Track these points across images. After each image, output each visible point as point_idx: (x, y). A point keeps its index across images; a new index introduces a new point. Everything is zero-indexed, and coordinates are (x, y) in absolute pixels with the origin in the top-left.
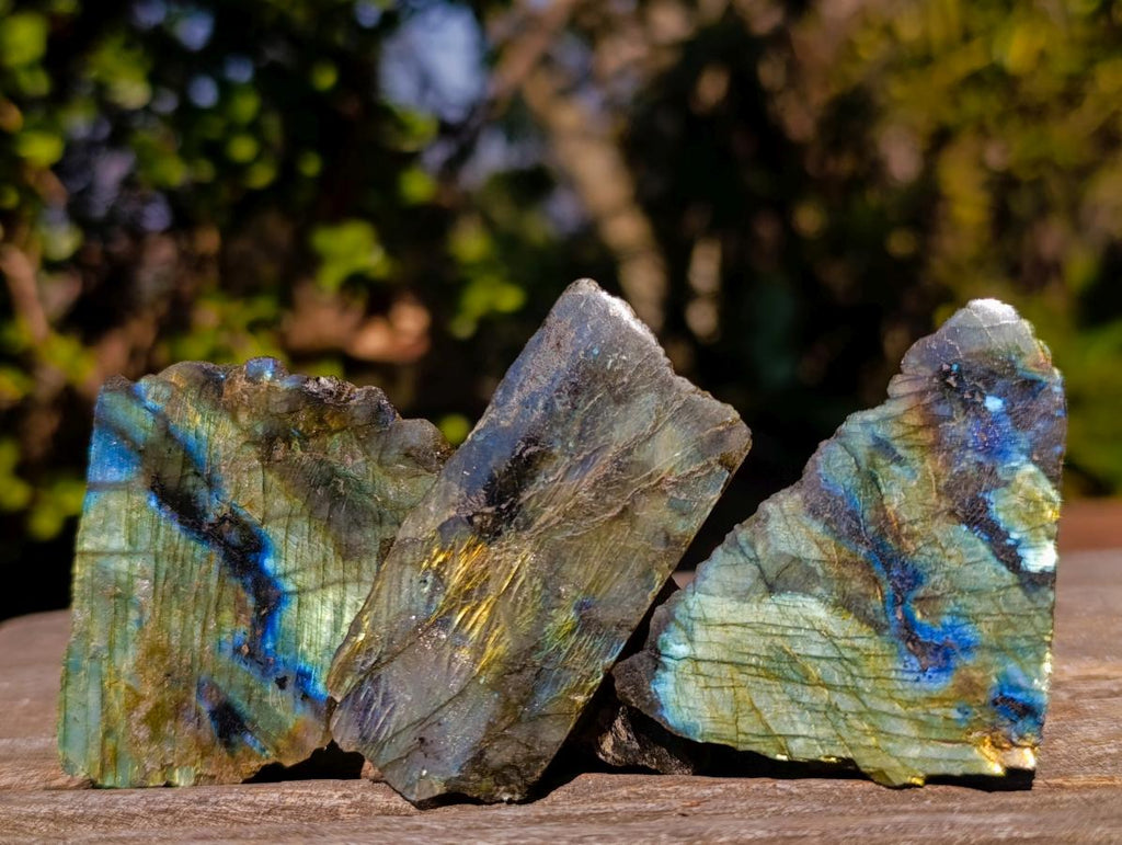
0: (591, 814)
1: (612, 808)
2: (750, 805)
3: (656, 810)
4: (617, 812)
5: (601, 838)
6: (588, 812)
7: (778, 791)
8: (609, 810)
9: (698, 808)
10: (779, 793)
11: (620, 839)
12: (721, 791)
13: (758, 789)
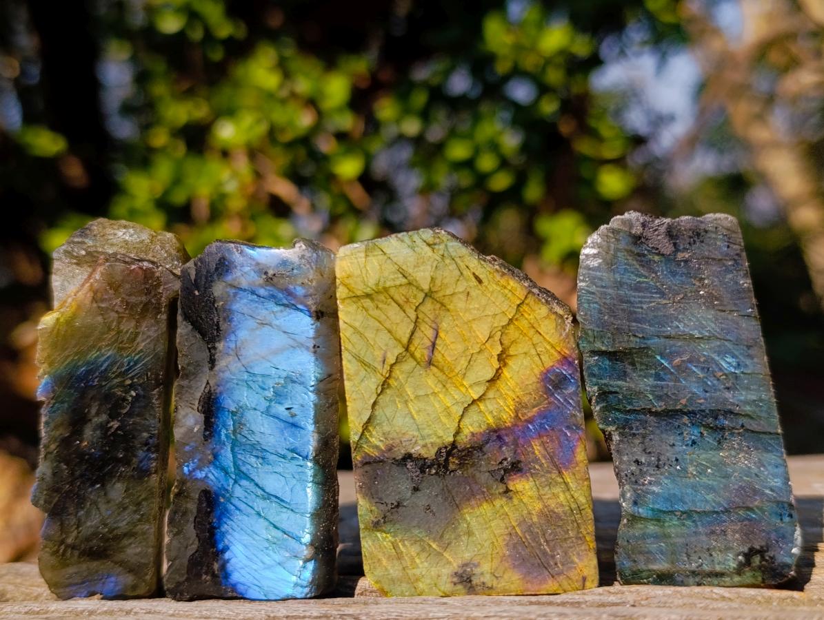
0: (567, 602)
1: (583, 598)
2: (685, 601)
3: (615, 601)
4: (586, 602)
5: (560, 615)
6: (565, 601)
7: (714, 595)
8: (581, 600)
9: (646, 601)
10: (715, 596)
11: (574, 616)
12: (670, 592)
13: (698, 593)
